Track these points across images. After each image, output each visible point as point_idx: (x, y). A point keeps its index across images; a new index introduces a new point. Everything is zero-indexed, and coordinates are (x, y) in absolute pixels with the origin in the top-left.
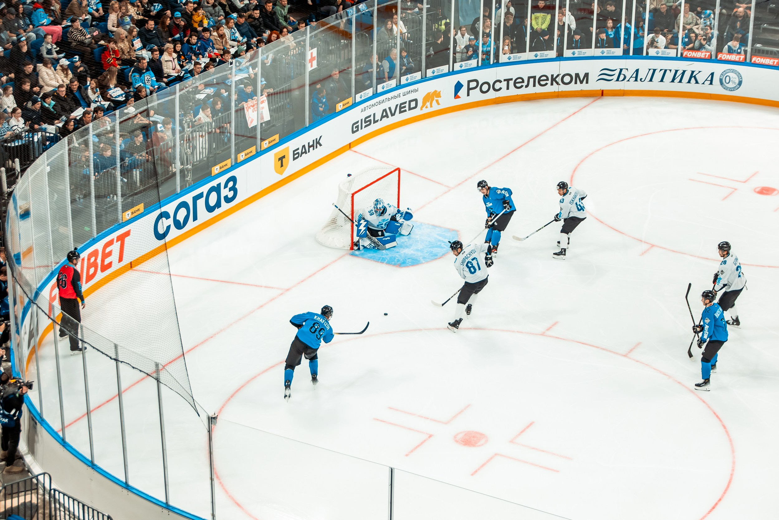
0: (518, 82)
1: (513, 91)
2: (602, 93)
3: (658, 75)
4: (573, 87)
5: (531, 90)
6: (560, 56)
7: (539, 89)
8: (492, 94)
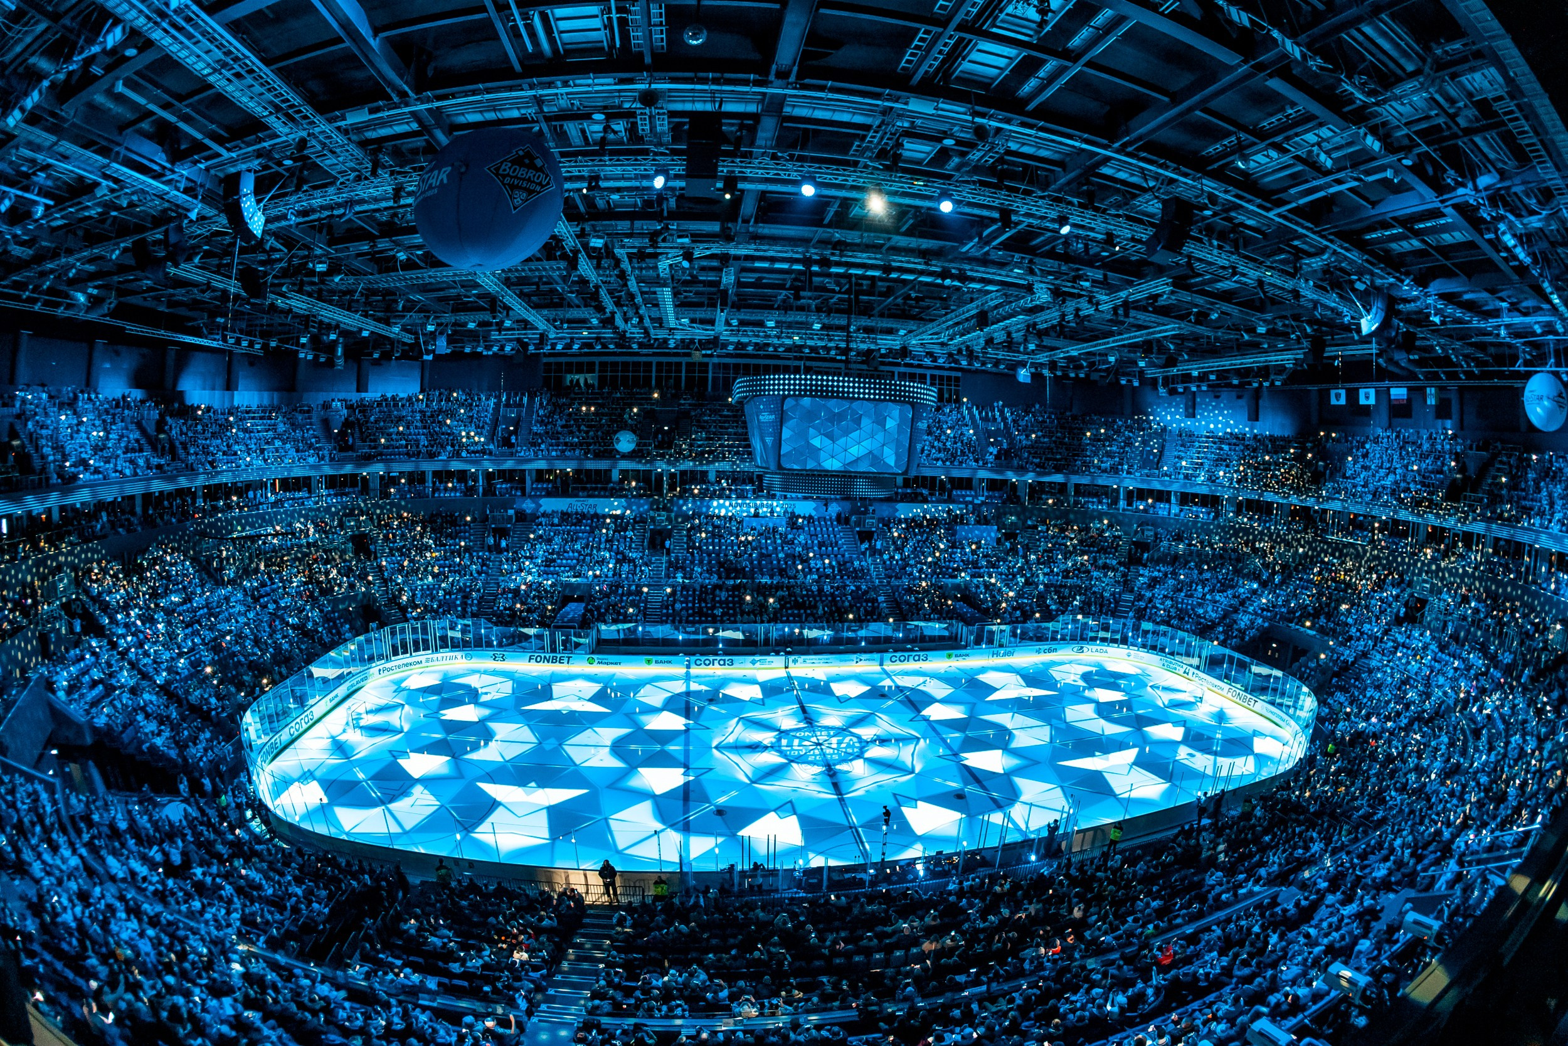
3: (445, 658)
6: (411, 655)
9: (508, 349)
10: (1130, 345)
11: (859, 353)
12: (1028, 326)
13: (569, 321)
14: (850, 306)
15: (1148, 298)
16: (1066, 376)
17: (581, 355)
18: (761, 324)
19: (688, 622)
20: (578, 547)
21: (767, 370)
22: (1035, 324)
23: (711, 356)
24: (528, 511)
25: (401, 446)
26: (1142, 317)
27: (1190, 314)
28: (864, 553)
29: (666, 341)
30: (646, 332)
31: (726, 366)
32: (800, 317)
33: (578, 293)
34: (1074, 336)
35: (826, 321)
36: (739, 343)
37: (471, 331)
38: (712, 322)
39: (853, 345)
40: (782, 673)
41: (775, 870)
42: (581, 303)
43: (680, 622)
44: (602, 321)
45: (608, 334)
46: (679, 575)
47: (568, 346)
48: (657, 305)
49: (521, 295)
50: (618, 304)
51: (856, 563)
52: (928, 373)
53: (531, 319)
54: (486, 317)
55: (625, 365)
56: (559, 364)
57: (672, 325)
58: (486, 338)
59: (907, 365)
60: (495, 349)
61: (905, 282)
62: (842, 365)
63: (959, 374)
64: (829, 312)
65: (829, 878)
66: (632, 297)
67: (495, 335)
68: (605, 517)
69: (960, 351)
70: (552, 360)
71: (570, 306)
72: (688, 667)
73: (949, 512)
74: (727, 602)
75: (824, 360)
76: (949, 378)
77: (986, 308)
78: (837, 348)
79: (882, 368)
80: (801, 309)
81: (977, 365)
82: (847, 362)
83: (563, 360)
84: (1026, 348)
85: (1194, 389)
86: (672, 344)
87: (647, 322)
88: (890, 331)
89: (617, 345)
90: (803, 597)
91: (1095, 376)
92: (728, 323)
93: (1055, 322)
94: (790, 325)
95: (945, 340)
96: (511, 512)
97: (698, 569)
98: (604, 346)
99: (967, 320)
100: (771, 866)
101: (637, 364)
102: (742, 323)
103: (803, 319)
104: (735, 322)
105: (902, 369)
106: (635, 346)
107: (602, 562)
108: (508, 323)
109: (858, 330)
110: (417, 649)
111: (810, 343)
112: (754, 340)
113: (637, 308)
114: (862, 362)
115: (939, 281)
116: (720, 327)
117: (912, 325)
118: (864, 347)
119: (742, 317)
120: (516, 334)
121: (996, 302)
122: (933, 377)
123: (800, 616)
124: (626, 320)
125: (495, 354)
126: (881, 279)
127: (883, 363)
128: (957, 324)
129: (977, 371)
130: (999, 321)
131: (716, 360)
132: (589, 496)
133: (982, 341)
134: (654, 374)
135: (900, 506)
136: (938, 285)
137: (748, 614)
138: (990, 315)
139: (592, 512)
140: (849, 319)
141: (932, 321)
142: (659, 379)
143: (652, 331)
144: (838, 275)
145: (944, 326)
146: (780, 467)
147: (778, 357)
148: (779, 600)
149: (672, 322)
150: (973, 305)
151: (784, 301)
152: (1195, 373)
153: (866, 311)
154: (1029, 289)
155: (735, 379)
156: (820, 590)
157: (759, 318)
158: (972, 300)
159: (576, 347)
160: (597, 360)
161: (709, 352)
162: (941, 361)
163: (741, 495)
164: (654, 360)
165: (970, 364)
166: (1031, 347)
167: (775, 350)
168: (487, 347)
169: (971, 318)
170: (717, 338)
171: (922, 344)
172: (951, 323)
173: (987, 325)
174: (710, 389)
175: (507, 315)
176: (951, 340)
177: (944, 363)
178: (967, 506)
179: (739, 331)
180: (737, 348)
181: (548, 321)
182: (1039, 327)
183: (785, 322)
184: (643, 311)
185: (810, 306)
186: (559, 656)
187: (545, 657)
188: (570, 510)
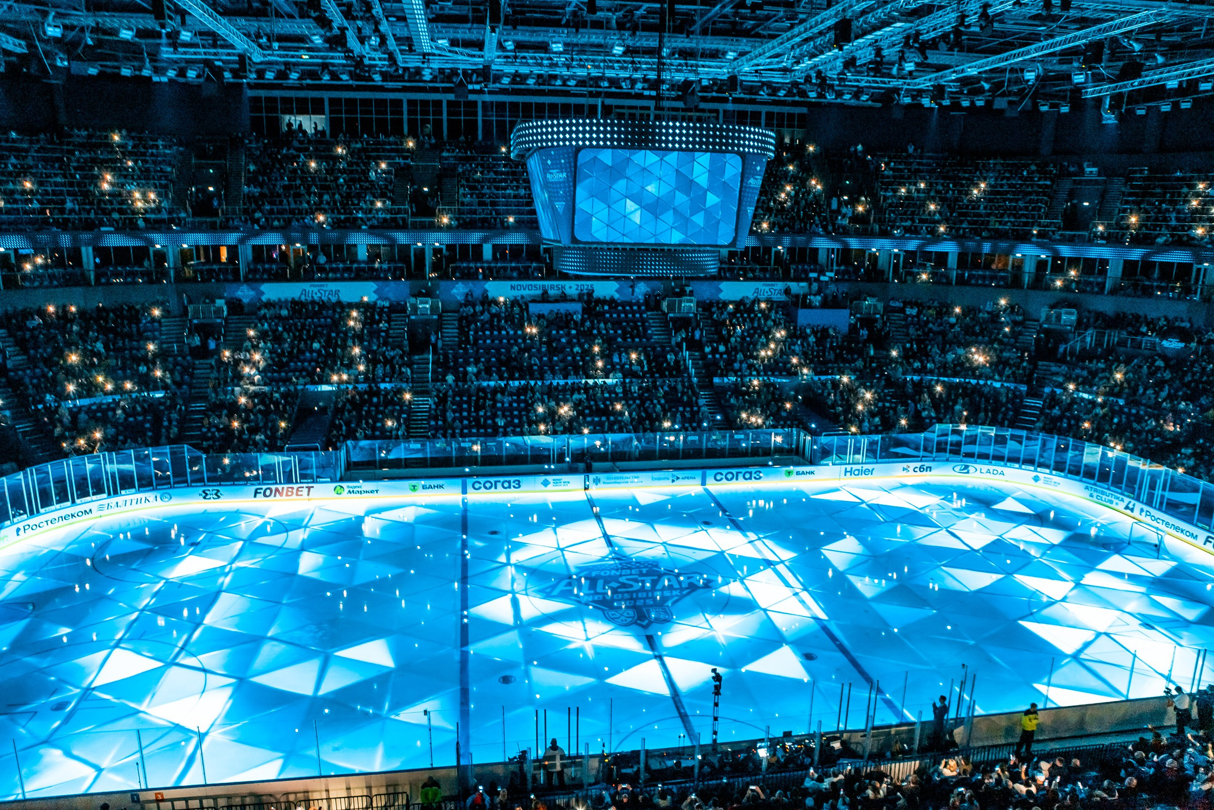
3: (128, 503)
6: (74, 503)
9: (191, 74)
10: (1063, 53)
11: (673, 86)
12: (907, 38)
13: (281, 38)
14: (663, 20)
16: (956, 106)
17: (301, 88)
18: (544, 47)
19: (463, 435)
20: (316, 345)
21: (553, 111)
22: (918, 34)
23: (481, 92)
24: (245, 301)
25: (33, 211)
26: (1089, 6)
28: (679, 345)
29: (418, 71)
30: (392, 58)
31: (501, 106)
32: (594, 37)
34: (973, 48)
35: (630, 42)
36: (516, 75)
37: (126, 42)
38: (479, 45)
39: (666, 76)
40: (580, 496)
41: (578, 756)
42: (294, 11)
43: (453, 436)
44: (327, 40)
45: (338, 58)
46: (450, 378)
47: (282, 75)
48: (403, 19)
50: (348, 14)
51: (670, 357)
52: (764, 109)
53: (222, 31)
54: (149, 22)
55: (366, 102)
56: (271, 100)
57: (427, 49)
58: (154, 57)
59: (736, 101)
60: (171, 73)
62: (652, 104)
63: (804, 110)
64: (634, 29)
65: (647, 768)
66: (367, 5)
67: (166, 53)
68: (351, 306)
69: (808, 79)
70: (262, 93)
71: (278, 15)
72: (464, 492)
73: (787, 291)
74: (511, 409)
75: (628, 96)
76: (791, 116)
77: (849, 14)
78: (645, 80)
79: (702, 105)
80: (598, 25)
81: (830, 97)
82: (658, 98)
83: (277, 93)
84: (901, 69)
85: (1166, 108)
86: (427, 75)
87: (392, 44)
88: (715, 55)
89: (352, 76)
90: (605, 400)
91: (1000, 103)
92: (501, 46)
93: (948, 28)
94: (582, 49)
95: (787, 64)
96: (220, 302)
97: (471, 369)
98: (334, 76)
99: (821, 33)
100: (573, 752)
101: (382, 103)
102: (520, 46)
103: (600, 40)
104: (510, 45)
105: (730, 107)
106: (377, 77)
107: (350, 364)
109: (673, 53)
110: (84, 493)
111: (610, 74)
112: (537, 71)
113: (377, 23)
114: (678, 98)
116: (491, 53)
117: (744, 44)
118: (680, 77)
119: (520, 37)
120: (201, 54)
121: (863, 6)
122: (770, 115)
124: (362, 40)
125: (171, 81)
127: (704, 99)
128: (806, 40)
129: (830, 105)
130: (865, 33)
131: (487, 98)
132: (327, 279)
133: (839, 63)
134: (405, 117)
135: (724, 285)
138: (855, 24)
139: (334, 299)
140: (661, 38)
141: (773, 37)
142: (412, 123)
143: (400, 58)
145: (788, 45)
146: (574, 240)
147: (567, 94)
148: (576, 406)
149: (426, 45)
150: (832, 11)
151: (574, 14)
152: (1172, 84)
153: (683, 26)
155: (513, 124)
157: (540, 39)
159: (294, 76)
160: (326, 95)
161: (477, 87)
162: (782, 93)
163: (525, 275)
164: (405, 97)
165: (821, 96)
166: (909, 67)
167: (564, 84)
168: (157, 70)
169: (829, 29)
170: (487, 68)
171: (756, 71)
172: (798, 39)
173: (848, 40)
174: (480, 137)
175: (183, 23)
176: (798, 63)
177: (785, 96)
178: (810, 285)
179: (516, 57)
180: (513, 82)
181: (248, 35)
182: (925, 37)
183: (577, 45)
184: (384, 27)
185: (608, 21)
186: (295, 486)
187: (277, 490)
188: (303, 298)
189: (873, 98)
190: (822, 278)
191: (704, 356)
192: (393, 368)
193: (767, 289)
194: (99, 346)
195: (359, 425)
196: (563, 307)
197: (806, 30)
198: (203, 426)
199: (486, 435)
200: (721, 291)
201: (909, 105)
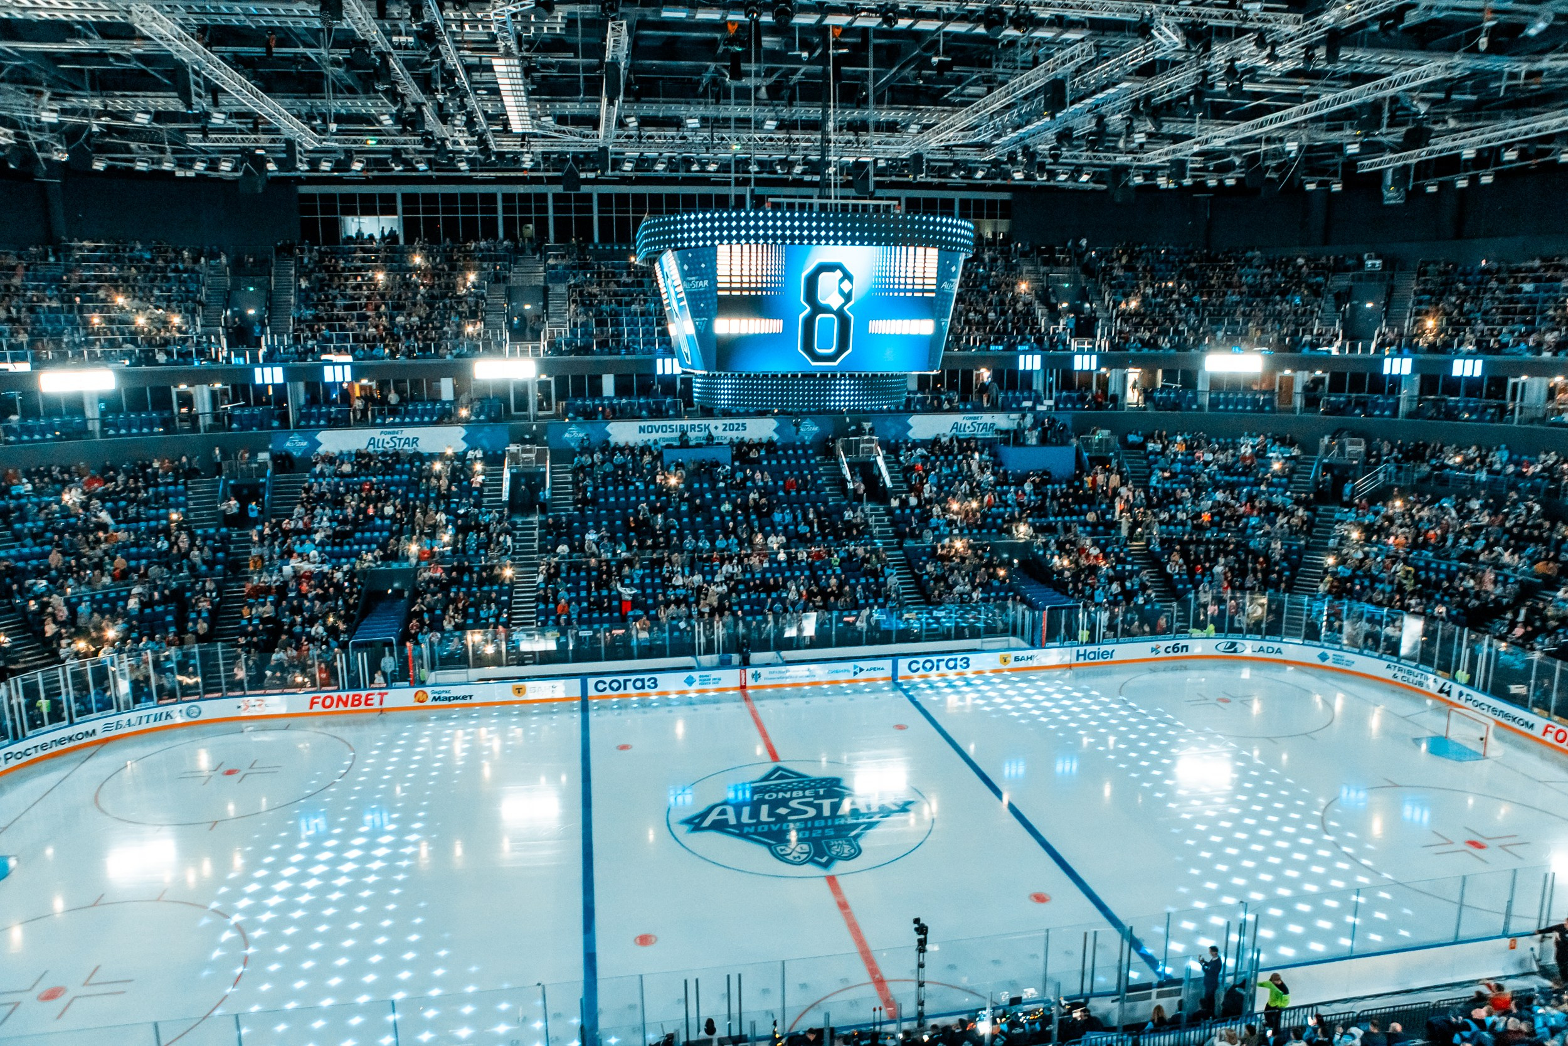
0: (43, 747)
1: (41, 753)
2: (107, 741)
3: (144, 720)
4: (86, 740)
5: (55, 749)
6: (72, 723)
7: (61, 747)
8: (25, 759)
9: (225, 166)
10: (1332, 116)
11: (843, 168)
12: (1136, 101)
13: (339, 119)
14: (826, 85)
15: (1382, 18)
16: (1200, 186)
17: (366, 181)
18: (677, 123)
19: (580, 621)
20: (389, 510)
21: (689, 203)
22: (1149, 97)
23: (596, 181)
26: (1361, 58)
27: (1477, 33)
29: (516, 158)
30: (482, 142)
31: (622, 198)
32: (740, 109)
33: (349, 63)
34: (1218, 112)
35: (785, 113)
36: (641, 159)
37: (141, 129)
39: (832, 156)
42: (358, 85)
43: (569, 622)
44: (397, 118)
45: (412, 143)
46: (563, 549)
47: (341, 166)
48: (495, 92)
49: (239, 63)
50: (426, 84)
51: (848, 515)
52: (957, 196)
53: (264, 112)
54: (172, 103)
55: (449, 198)
56: (328, 198)
57: (525, 129)
58: (177, 145)
59: (922, 186)
60: (200, 166)
61: (919, 35)
62: (815, 191)
63: (1006, 196)
64: (790, 98)
66: (449, 76)
67: (194, 140)
68: (432, 457)
69: (1012, 156)
70: (316, 189)
71: (336, 89)
75: (783, 183)
76: (992, 203)
77: (1061, 71)
78: (805, 162)
79: (879, 193)
80: (743, 95)
81: (1041, 179)
82: (823, 184)
83: (335, 189)
84: (1129, 141)
85: (1462, 184)
86: (527, 162)
87: (481, 123)
88: (891, 127)
89: (432, 165)
91: (1256, 181)
92: (620, 124)
93: (1186, 89)
94: (723, 123)
95: (985, 137)
96: (264, 456)
97: (590, 536)
98: (409, 165)
99: (1026, 98)
101: (469, 198)
102: (644, 122)
103: (747, 113)
104: (632, 122)
105: (915, 193)
106: (463, 166)
107: (433, 533)
108: (218, 119)
109: (839, 129)
110: (85, 710)
111: (761, 155)
112: (667, 152)
113: (461, 96)
114: (847, 184)
115: (981, 30)
116: (608, 132)
117: (930, 114)
118: (849, 157)
119: (645, 111)
120: (239, 141)
121: (1080, 61)
122: (964, 203)
123: (761, 603)
124: (444, 117)
125: (199, 176)
126: (879, 33)
127: (879, 185)
128: (1008, 107)
129: (1042, 188)
130: (1082, 97)
131: (605, 189)
132: (403, 424)
133: (1050, 135)
134: (500, 215)
135: (914, 420)
136: (979, 37)
137: (678, 602)
138: (1069, 85)
140: (826, 107)
141: (964, 105)
142: (509, 223)
143: (492, 140)
144: (804, 28)
145: (987, 112)
147: (706, 181)
149: (525, 124)
150: (1038, 70)
151: (714, 82)
152: (1468, 154)
153: (851, 96)
154: (1144, 29)
155: (637, 221)
156: (791, 559)
157: (673, 112)
158: (1036, 62)
159: (357, 166)
160: (399, 190)
161: (591, 175)
162: (980, 174)
163: (657, 413)
164: (499, 190)
165: (1028, 177)
166: (1140, 138)
167: (703, 170)
168: (181, 164)
169: (1036, 93)
170: (604, 150)
171: (947, 148)
172: (997, 106)
173: (1062, 105)
174: (596, 240)
175: (216, 103)
176: (999, 136)
177: (983, 178)
178: (1024, 417)
179: (640, 137)
180: (637, 168)
181: (299, 117)
182: (1157, 100)
183: (716, 120)
184: (472, 102)
185: (757, 89)
186: (364, 693)
187: (340, 698)
188: (371, 449)
189: (1096, 178)
190: (1039, 408)
191: (890, 511)
192: (489, 536)
193: (969, 423)
194: (105, 516)
195: (445, 610)
196: (708, 454)
197: (1008, 94)
198: (242, 617)
199: (610, 620)
200: (910, 427)
201: (1139, 187)
